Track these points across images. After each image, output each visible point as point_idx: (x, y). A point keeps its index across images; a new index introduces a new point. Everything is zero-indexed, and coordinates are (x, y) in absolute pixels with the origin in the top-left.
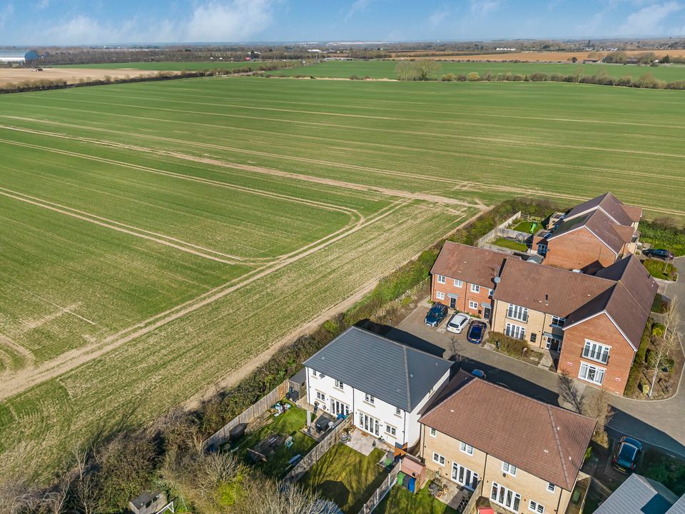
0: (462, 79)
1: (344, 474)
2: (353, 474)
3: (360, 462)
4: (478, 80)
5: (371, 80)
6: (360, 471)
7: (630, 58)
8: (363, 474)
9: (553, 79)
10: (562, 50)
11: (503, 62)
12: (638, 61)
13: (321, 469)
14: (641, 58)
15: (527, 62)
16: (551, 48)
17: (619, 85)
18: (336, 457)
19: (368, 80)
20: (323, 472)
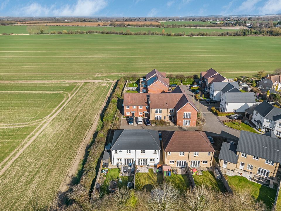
0: (60, 33)
1: (147, 181)
2: (149, 180)
3: (148, 175)
4: (67, 33)
5: (15, 35)
6: (151, 178)
7: (118, 25)
8: (152, 178)
9: (96, 32)
10: (91, 21)
11: (72, 26)
12: (120, 26)
13: (139, 184)
14: (121, 25)
15: (82, 26)
16: (87, 21)
17: (120, 34)
18: (139, 178)
19: (13, 35)
20: (140, 184)
